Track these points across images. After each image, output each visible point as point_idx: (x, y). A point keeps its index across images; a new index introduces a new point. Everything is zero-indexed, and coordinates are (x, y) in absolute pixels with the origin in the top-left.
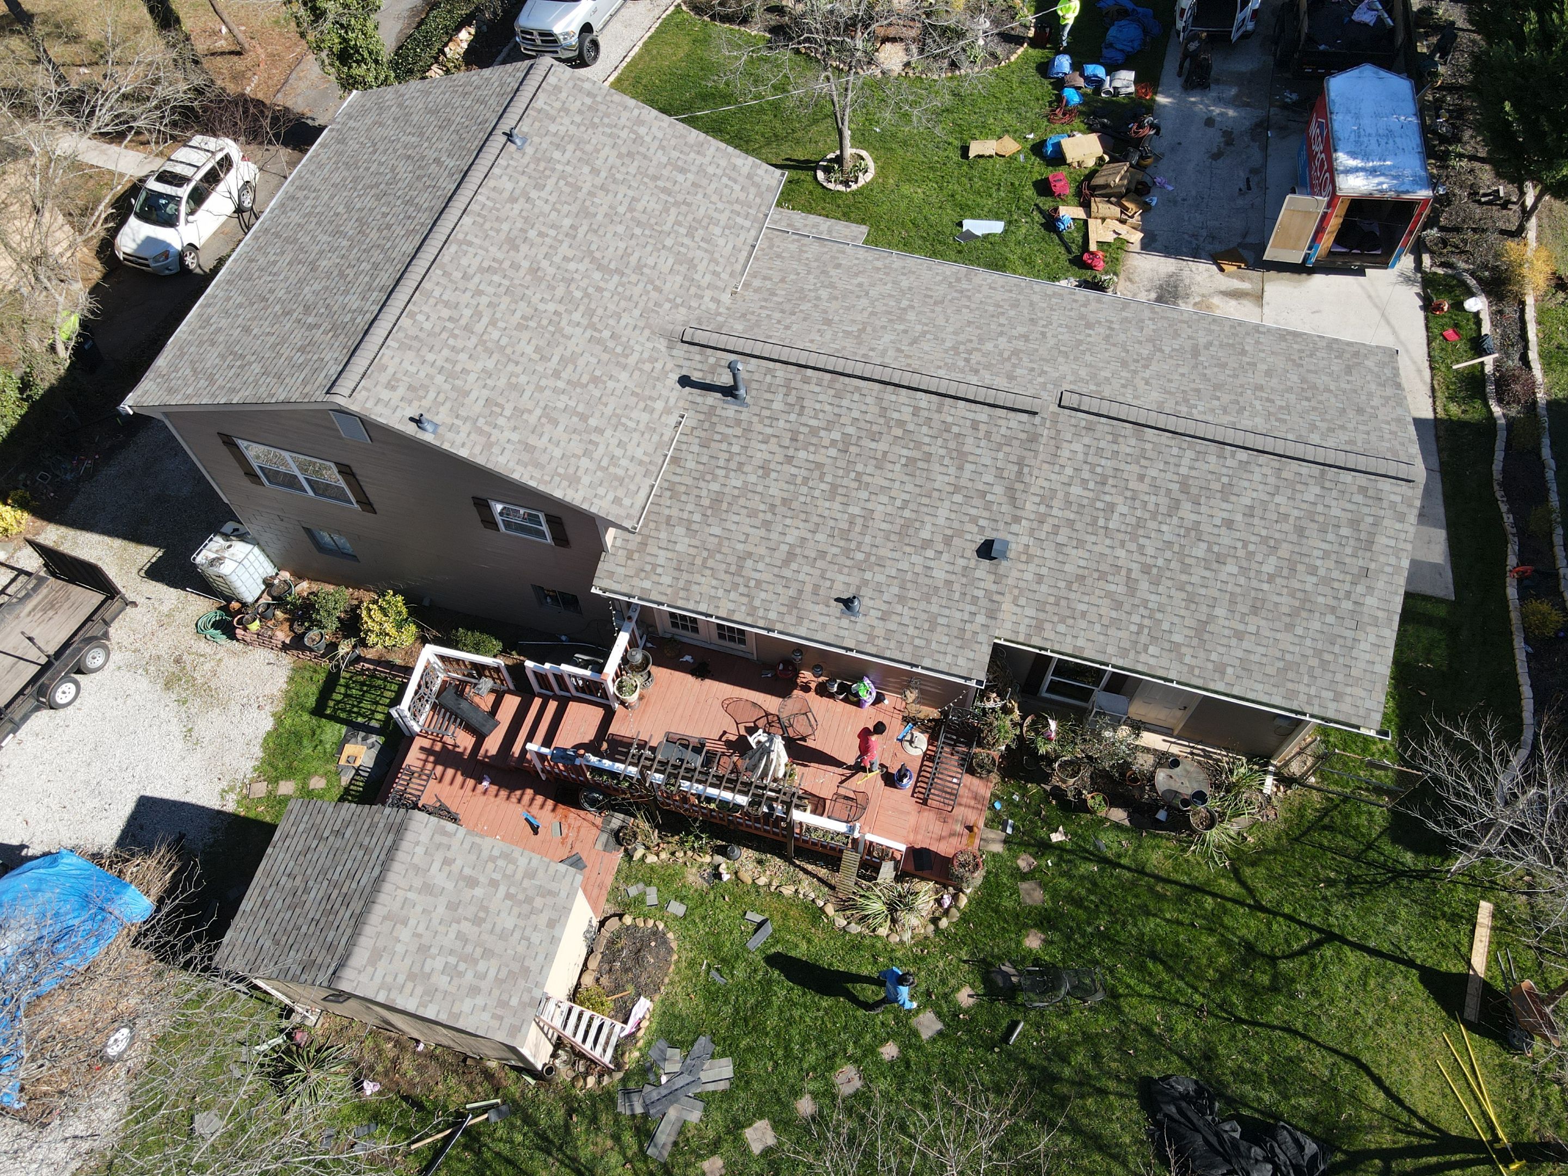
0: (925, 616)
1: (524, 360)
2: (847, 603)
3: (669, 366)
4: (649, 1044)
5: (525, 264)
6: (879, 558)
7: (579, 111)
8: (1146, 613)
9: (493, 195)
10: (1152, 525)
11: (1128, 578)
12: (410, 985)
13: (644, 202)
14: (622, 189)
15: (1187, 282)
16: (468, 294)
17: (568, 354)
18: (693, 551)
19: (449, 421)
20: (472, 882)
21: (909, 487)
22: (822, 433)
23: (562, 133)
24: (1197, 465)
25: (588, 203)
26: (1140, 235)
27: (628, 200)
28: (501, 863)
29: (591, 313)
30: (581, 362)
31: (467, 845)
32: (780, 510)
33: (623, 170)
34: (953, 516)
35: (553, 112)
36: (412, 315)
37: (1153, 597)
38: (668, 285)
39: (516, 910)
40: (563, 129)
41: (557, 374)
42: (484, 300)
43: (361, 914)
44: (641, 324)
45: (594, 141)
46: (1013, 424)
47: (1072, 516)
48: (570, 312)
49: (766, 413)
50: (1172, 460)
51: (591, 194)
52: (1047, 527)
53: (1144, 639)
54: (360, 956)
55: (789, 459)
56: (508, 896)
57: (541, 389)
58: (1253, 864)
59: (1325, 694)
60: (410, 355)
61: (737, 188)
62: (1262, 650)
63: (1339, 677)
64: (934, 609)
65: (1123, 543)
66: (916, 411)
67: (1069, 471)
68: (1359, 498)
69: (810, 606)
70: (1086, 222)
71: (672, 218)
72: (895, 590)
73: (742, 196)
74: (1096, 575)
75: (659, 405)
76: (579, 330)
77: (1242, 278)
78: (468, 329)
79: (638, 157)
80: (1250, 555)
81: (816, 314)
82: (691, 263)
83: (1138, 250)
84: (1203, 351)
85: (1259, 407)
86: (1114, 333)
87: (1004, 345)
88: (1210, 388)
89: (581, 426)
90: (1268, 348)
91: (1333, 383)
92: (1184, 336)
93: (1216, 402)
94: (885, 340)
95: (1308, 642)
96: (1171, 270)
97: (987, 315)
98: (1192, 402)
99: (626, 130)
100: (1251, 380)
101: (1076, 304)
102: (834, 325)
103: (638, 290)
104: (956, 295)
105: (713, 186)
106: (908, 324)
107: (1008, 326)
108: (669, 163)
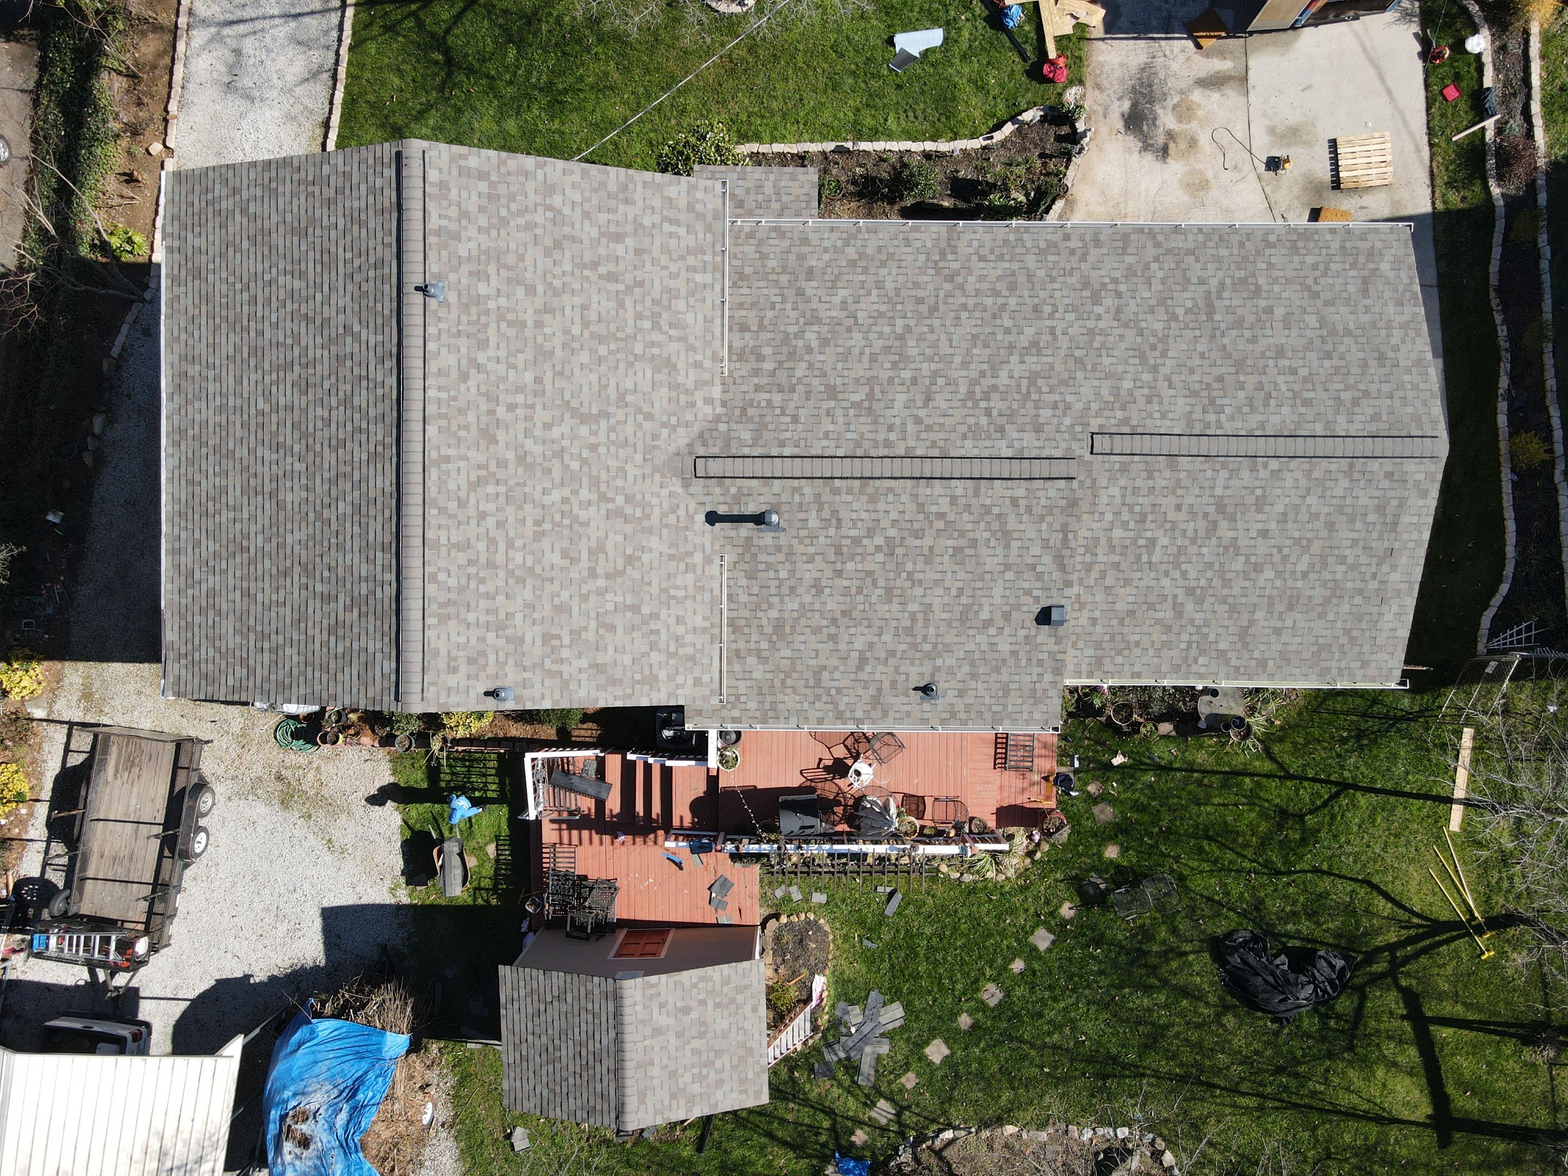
0: (998, 686)
1: (556, 573)
2: (926, 690)
3: (692, 507)
4: (833, 1006)
5: (510, 455)
6: (946, 645)
7: (482, 209)
8: (1193, 630)
9: (443, 381)
10: (1193, 550)
11: (1175, 603)
12: (674, 1102)
13: (594, 306)
14: (567, 300)
15: (1162, 75)
16: (473, 522)
17: (593, 544)
18: (769, 676)
19: (519, 678)
20: (686, 1010)
21: (961, 575)
22: (865, 541)
23: (475, 253)
24: (1231, 483)
25: (540, 339)
26: (1101, 11)
27: (578, 310)
28: (701, 985)
29: (595, 482)
30: (609, 546)
31: (671, 986)
32: (842, 621)
33: (557, 271)
34: (1008, 592)
35: (453, 226)
36: (434, 579)
37: (1199, 615)
38: (657, 404)
39: (726, 1013)
40: (473, 245)
42: (491, 522)
43: (616, 1070)
44: (648, 470)
45: (513, 246)
46: (1052, 493)
47: (1117, 559)
48: (575, 492)
49: (803, 533)
50: (1206, 484)
51: (539, 325)
52: (1095, 574)
53: (1194, 652)
54: (632, 1103)
55: (839, 573)
56: (717, 1005)
57: (584, 598)
58: (1281, 740)
59: (1353, 665)
60: (453, 625)
61: (682, 231)
62: (1298, 640)
63: (1366, 648)
64: (1005, 677)
65: (1167, 574)
66: (954, 500)
67: (1109, 517)
68: (1385, 484)
69: (891, 700)
70: (1036, 5)
71: (630, 313)
72: (966, 669)
73: (690, 240)
74: (1145, 607)
75: (698, 558)
76: (592, 509)
77: (1222, 55)
78: (491, 565)
79: (566, 244)
80: (1285, 558)
81: (815, 382)
82: (670, 365)
83: (1102, 35)
84: (1217, 303)
85: (1283, 387)
86: (1123, 301)
87: (1019, 370)
88: (1233, 370)
89: (637, 620)
90: (1281, 274)
91: (1352, 317)
92: (1194, 280)
93: (1241, 394)
94: (899, 404)
95: (1339, 624)
96: (1143, 58)
97: (988, 316)
98: (1218, 402)
99: (540, 209)
100: (1271, 340)
101: (1074, 259)
102: (840, 396)
103: (629, 428)
104: (948, 286)
105: (657, 243)
106: (913, 366)
107: (1014, 330)
108: (602, 234)
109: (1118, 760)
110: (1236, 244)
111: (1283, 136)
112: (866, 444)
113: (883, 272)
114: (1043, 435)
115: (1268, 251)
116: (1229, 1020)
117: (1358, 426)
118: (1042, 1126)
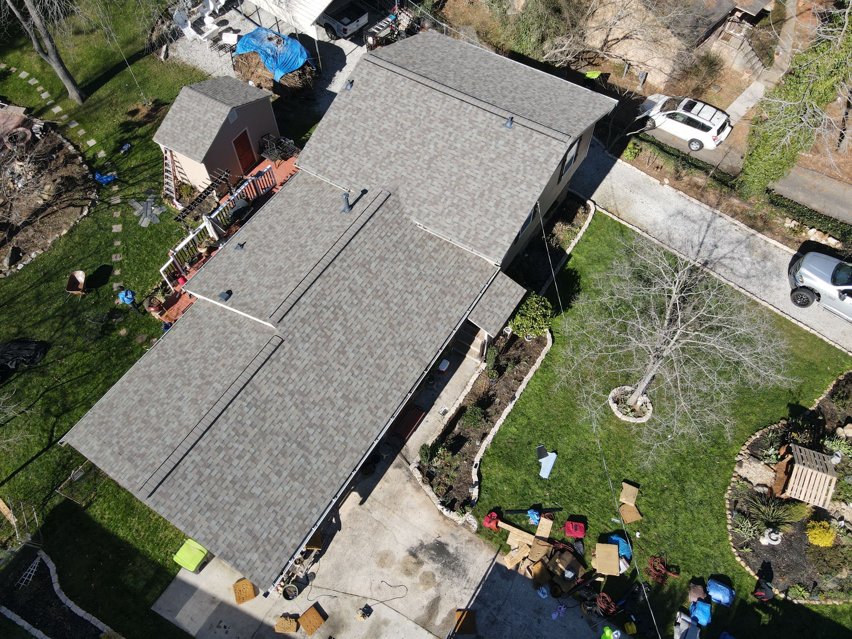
1: (380, 124)
2: (242, 246)
3: (374, 186)
5: (432, 126)
6: (251, 256)
7: (533, 155)
8: (170, 357)
9: (473, 113)
10: (202, 366)
11: (188, 352)
12: (179, 106)
13: (474, 183)
14: (481, 173)
15: (455, 579)
16: (415, 102)
17: (382, 142)
18: (294, 198)
19: (351, 94)
20: (205, 126)
21: (271, 268)
22: (313, 238)
23: (517, 145)
24: (214, 391)
25: (471, 156)
26: (510, 566)
27: (475, 175)
28: (209, 135)
29: (405, 153)
30: (378, 148)
31: (217, 124)
32: (291, 225)
33: (495, 174)
34: (249, 283)
35: (531, 142)
36: (404, 80)
37: (174, 360)
38: (421, 191)
39: (193, 139)
40: (520, 146)
41: (372, 137)
42: (412, 108)
44: (397, 175)
45: (513, 161)
47: (226, 334)
48: (405, 144)
49: (334, 219)
50: (222, 380)
51: (477, 157)
52: (228, 323)
53: (162, 354)
54: (191, 92)
55: (309, 227)
56: (198, 137)
57: (365, 130)
60: (383, 80)
61: (487, 234)
62: (125, 399)
63: (93, 428)
64: (220, 274)
65: (202, 352)
67: (245, 335)
68: (151, 461)
69: (249, 234)
70: (534, 534)
71: (462, 196)
72: (236, 261)
73: (481, 236)
74: (197, 340)
75: (353, 179)
76: (395, 147)
77: (446, 622)
78: (397, 102)
79: (504, 183)
80: (162, 405)
81: (392, 257)
82: (435, 203)
83: (497, 560)
84: (302, 452)
85: (236, 445)
86: (335, 409)
87: (337, 336)
88: (263, 429)
89: (345, 145)
90: (293, 497)
91: (243, 513)
92: (321, 452)
93: (249, 422)
94: (357, 278)
95: (114, 420)
96: (471, 574)
97: (372, 345)
98: (254, 409)
99: (523, 178)
100: (263, 461)
101: (373, 406)
102: (378, 260)
103: (418, 176)
104: (398, 340)
105: (487, 221)
106: (371, 297)
107: (357, 350)
108: (502, 199)
110: (325, 489)
111: (378, 627)
112: (349, 253)
113: (424, 321)
114: (299, 320)
115: (309, 501)
116: (14, 330)
117: (187, 464)
118: (54, 244)
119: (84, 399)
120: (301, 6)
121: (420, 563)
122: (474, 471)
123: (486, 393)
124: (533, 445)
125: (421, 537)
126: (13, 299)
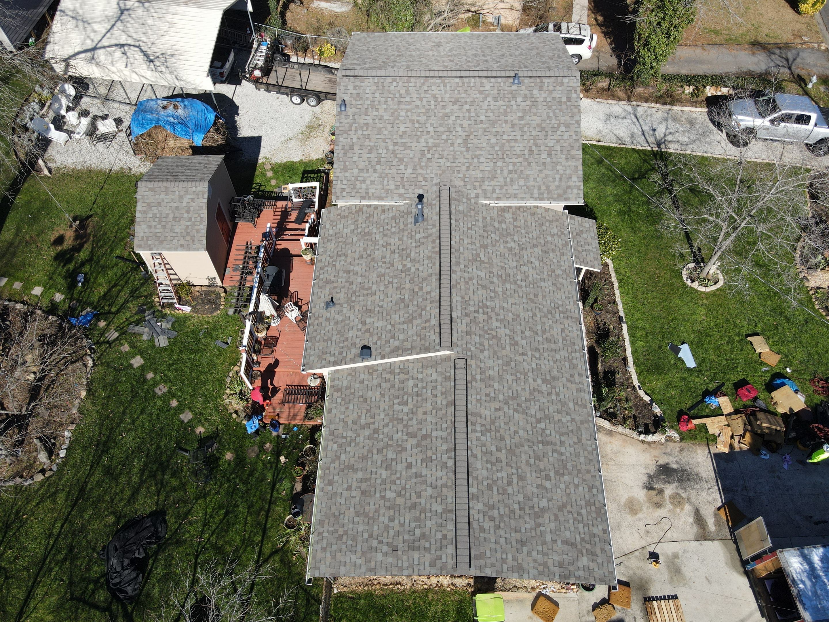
0: (330, 335)
1: (396, 129)
3: (426, 188)
4: (173, 315)
5: (448, 111)
6: (354, 306)
7: (554, 99)
8: (353, 438)
9: (478, 84)
10: (400, 427)
11: (369, 424)
12: (145, 205)
13: (517, 145)
14: (518, 133)
15: (697, 487)
16: (418, 96)
17: (409, 145)
18: (344, 236)
19: (350, 113)
20: (188, 212)
21: (390, 305)
22: (409, 259)
23: (535, 96)
24: (439, 440)
25: (500, 122)
26: (726, 450)
27: (514, 138)
28: (199, 219)
29: (437, 146)
30: (408, 151)
31: (201, 204)
32: (369, 259)
33: (531, 129)
34: (380, 329)
35: (545, 88)
36: (394, 80)
37: (362, 438)
38: (474, 172)
39: (183, 231)
40: (538, 96)
41: (395, 144)
42: (418, 103)
43: (167, 179)
44: (442, 168)
45: (540, 111)
46: (433, 337)
47: (396, 386)
48: (432, 137)
49: (413, 233)
50: (439, 426)
51: (506, 122)
52: (388, 376)
53: (340, 441)
54: (150, 185)
55: (393, 252)
56: (187, 226)
57: (384, 141)
58: (282, 561)
59: (325, 541)
60: (374, 88)
61: (557, 183)
62: (343, 502)
63: (334, 547)
64: (334, 338)
65: (387, 415)
66: (429, 293)
67: (420, 376)
68: (439, 536)
69: (327, 289)
70: (722, 415)
71: (515, 160)
72: (340, 318)
73: (553, 187)
74: (368, 407)
75: (402, 191)
76: (424, 144)
77: (717, 524)
78: (400, 103)
79: (544, 133)
80: (393, 482)
81: (489, 241)
82: (493, 178)
83: (712, 452)
84: (549, 449)
85: (499, 475)
86: (545, 395)
87: (503, 331)
88: (508, 447)
89: (373, 163)
90: (572, 491)
91: (548, 530)
92: (563, 438)
93: (493, 449)
94: (479, 273)
95: (351, 526)
96: (705, 476)
97: (531, 325)
98: (488, 434)
99: (558, 122)
100: (529, 474)
101: (568, 376)
102: (482, 250)
103: (462, 160)
104: (545, 310)
105: (549, 172)
106: (500, 284)
107: (523, 336)
108: (550, 147)
109: (282, 459)
110: (588, 468)
111: (673, 563)
112: (458, 254)
113: (550, 283)
114: (464, 335)
115: (586, 487)
116: (111, 519)
117: (476, 516)
118: (81, 410)
119: (243, 541)
120: (184, 62)
121: (661, 492)
122: (641, 393)
123: (598, 327)
124: (663, 347)
125: (644, 471)
126: (82, 491)
